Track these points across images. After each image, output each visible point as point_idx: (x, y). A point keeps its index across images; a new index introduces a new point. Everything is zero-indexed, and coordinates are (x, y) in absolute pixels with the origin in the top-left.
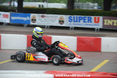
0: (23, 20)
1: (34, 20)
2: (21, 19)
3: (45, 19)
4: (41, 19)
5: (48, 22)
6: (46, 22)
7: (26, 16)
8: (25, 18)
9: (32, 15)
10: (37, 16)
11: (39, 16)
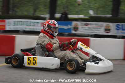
0: (63, 29)
1: (76, 29)
2: (62, 27)
3: (89, 28)
4: (84, 28)
5: (92, 30)
6: (89, 30)
7: (66, 25)
8: (66, 26)
9: (74, 23)
10: (79, 24)
11: (81, 23)
